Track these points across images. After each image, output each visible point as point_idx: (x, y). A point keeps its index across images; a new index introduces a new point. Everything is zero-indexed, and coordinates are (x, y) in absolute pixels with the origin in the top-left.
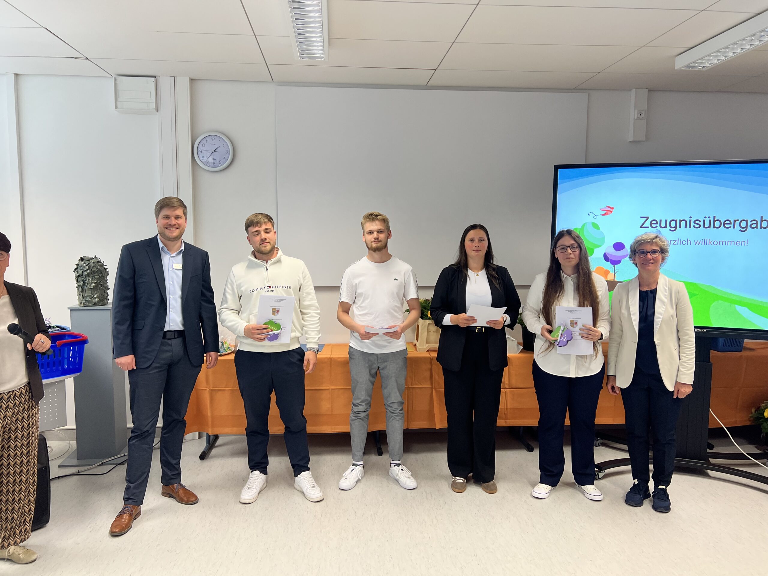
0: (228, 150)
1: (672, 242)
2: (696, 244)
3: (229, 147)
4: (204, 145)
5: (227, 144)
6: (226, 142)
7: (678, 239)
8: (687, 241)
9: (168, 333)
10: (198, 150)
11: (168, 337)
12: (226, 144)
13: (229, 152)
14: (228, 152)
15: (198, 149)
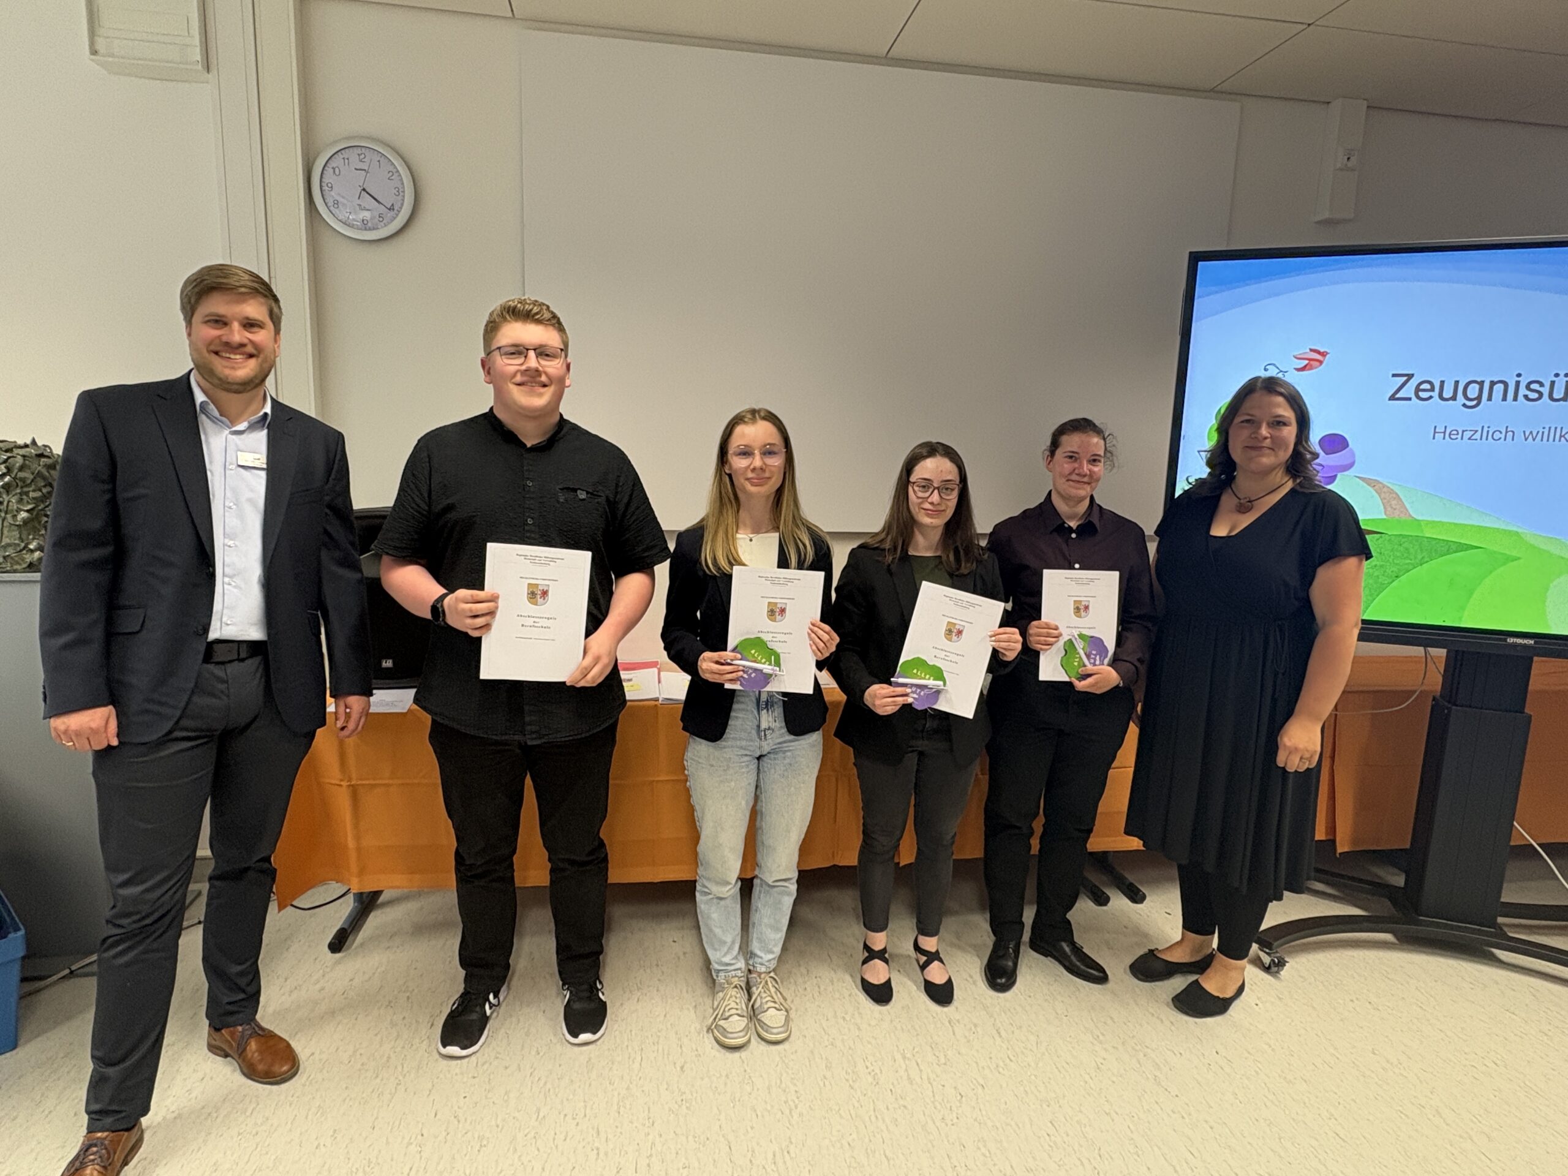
0: (400, 186)
1: (1467, 435)
2: (1526, 439)
3: (401, 180)
4: (337, 170)
5: (398, 171)
6: (395, 167)
7: (1483, 427)
8: (1504, 432)
9: (215, 646)
10: (323, 184)
11: (217, 658)
12: (394, 170)
13: (404, 192)
14: (400, 192)
15: (323, 180)
